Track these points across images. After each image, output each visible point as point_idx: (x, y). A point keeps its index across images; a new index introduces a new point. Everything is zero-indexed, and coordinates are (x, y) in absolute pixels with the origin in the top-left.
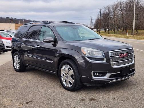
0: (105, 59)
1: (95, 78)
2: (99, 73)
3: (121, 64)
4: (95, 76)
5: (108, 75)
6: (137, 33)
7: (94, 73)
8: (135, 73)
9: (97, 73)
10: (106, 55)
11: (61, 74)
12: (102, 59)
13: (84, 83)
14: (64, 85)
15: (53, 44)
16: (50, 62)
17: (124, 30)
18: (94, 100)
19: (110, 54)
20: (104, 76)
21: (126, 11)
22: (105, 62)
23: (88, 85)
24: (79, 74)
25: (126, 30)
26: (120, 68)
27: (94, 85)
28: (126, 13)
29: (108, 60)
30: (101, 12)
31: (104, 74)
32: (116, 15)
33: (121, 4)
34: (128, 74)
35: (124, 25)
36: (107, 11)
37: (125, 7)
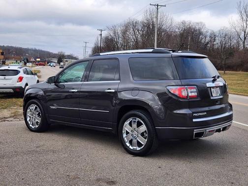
21: (142, 35)
28: (143, 40)
32: (126, 41)
33: (134, 24)
36: (112, 34)
37: (140, 29)
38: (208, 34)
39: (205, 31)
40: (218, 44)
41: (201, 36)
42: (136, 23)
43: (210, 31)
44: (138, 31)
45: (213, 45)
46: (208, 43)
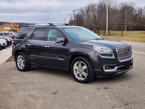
0: (113, 55)
1: (106, 71)
2: (109, 67)
3: (125, 59)
4: (106, 69)
5: (116, 68)
6: (109, 34)
7: (105, 67)
8: (133, 67)
9: (107, 66)
10: (114, 52)
11: (74, 70)
12: (111, 55)
13: (96, 76)
14: (77, 78)
15: (63, 44)
16: (62, 59)
17: (97, 31)
18: (107, 88)
19: (117, 50)
20: (113, 69)
21: (98, 13)
22: (113, 57)
23: (99, 77)
24: (93, 68)
25: (98, 31)
26: (125, 62)
27: (105, 77)
28: (98, 15)
29: (116, 56)
30: (74, 14)
31: (113, 68)
32: (89, 16)
33: (93, 6)
34: (129, 67)
35: (97, 26)
36: (80, 13)
37: (97, 9)
38: (138, 9)
39: (135, 7)
40: (143, 15)
41: (133, 11)
42: (94, 5)
43: (138, 7)
44: (95, 10)
45: (141, 16)
46: (137, 15)
